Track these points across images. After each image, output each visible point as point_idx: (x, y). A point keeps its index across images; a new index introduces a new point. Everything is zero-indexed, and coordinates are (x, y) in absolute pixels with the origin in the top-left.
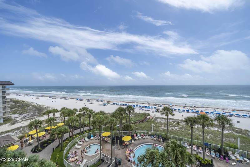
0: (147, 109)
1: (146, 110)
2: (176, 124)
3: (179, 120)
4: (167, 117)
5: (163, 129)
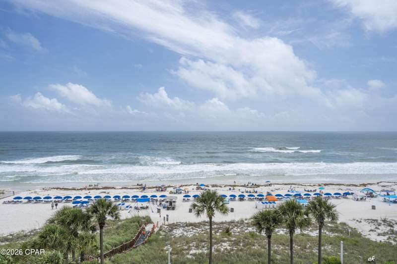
0: (139, 204)
1: (136, 208)
2: (223, 235)
3: (226, 223)
4: (211, 218)
5: (194, 255)
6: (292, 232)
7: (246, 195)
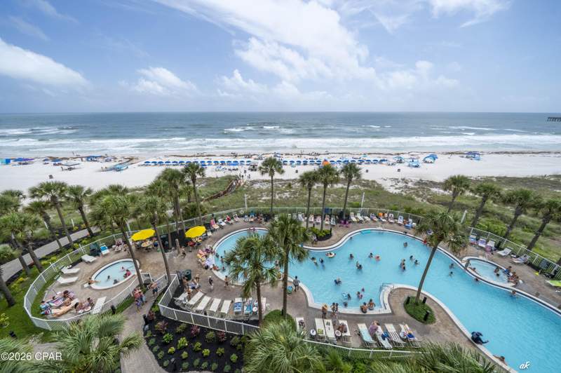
0: (232, 167)
1: (230, 170)
2: (286, 188)
3: (290, 180)
4: (272, 177)
5: (265, 200)
6: (325, 187)
7: (309, 161)
